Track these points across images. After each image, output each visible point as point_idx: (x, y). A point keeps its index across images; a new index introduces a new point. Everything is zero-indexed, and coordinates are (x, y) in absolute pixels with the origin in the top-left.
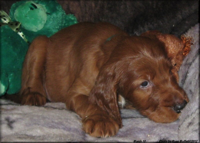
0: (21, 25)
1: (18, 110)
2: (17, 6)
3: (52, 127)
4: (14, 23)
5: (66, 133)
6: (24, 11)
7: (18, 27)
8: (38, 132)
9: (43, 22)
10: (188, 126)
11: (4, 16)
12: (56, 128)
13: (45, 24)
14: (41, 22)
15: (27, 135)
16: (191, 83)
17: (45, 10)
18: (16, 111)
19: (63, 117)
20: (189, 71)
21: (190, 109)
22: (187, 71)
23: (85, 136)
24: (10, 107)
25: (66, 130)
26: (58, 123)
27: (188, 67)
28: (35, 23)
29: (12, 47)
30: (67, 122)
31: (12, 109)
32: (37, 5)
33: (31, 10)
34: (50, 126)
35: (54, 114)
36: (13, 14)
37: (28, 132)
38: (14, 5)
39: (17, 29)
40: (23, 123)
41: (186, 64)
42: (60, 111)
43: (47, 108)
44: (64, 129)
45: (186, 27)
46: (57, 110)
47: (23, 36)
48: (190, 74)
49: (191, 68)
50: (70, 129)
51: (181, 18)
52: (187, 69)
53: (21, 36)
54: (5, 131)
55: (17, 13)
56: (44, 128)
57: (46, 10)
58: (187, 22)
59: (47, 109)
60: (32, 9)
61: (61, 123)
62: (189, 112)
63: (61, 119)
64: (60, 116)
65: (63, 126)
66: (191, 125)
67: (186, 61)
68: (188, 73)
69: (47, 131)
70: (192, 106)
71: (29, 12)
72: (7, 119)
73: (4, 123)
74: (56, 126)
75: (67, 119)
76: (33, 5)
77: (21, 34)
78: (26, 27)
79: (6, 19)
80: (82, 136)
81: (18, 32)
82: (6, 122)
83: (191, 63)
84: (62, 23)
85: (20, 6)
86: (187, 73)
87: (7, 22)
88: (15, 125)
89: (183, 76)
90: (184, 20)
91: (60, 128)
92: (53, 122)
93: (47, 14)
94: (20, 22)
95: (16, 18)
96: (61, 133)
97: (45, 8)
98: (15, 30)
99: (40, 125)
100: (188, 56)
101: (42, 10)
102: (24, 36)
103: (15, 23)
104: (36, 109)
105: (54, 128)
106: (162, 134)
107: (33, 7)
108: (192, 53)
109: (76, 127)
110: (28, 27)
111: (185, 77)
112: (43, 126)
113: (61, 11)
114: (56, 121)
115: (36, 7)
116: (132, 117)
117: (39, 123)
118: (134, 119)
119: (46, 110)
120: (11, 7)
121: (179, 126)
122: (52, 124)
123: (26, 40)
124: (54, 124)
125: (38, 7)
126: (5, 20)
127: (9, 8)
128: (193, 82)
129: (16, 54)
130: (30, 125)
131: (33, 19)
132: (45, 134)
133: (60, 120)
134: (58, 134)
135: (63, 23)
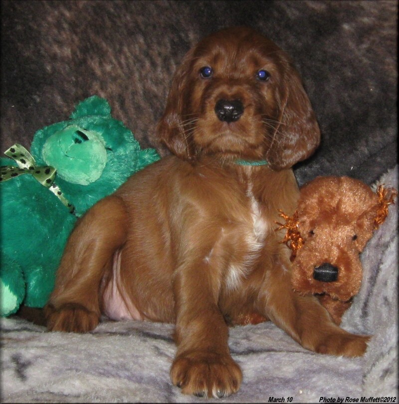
0: (56, 173)
1: (40, 340)
2: (46, 136)
3: (106, 374)
4: (42, 169)
5: (133, 386)
6: (63, 146)
7: (50, 177)
8: (76, 384)
9: (100, 167)
10: (382, 377)
11: (22, 155)
12: (113, 376)
13: (105, 171)
14: (96, 167)
15: (52, 393)
16: (385, 284)
17: (103, 143)
18: (36, 343)
19: (128, 354)
20: (383, 260)
21: (385, 339)
22: (381, 260)
23: (171, 393)
24: (24, 335)
25: (133, 381)
26: (117, 367)
27: (382, 252)
28: (84, 168)
29: (38, 217)
30: (137, 363)
31: (29, 339)
32: (86, 133)
33: (77, 144)
34: (102, 371)
35: (110, 346)
36: (40, 150)
37: (55, 385)
38: (39, 133)
39: (48, 181)
40: (46, 368)
41: (377, 246)
42: (124, 338)
43: (97, 335)
44: (129, 378)
45: (377, 169)
46: (117, 337)
47: (59, 193)
48: (386, 266)
49: (387, 252)
50: (142, 378)
51: (366, 152)
52: (380, 256)
53: (56, 194)
54: (11, 384)
55: (47, 149)
56: (88, 376)
57: (105, 143)
58: (379, 160)
59: (98, 337)
60: (77, 141)
61: (124, 367)
62: (383, 346)
63: (124, 357)
64: (122, 350)
65: (127, 373)
66: (388, 376)
67: (379, 239)
68: (382, 263)
69: (95, 382)
70: (389, 333)
71: (72, 147)
72: (16, 359)
73: (8, 367)
74: (113, 373)
75: (137, 357)
76: (79, 133)
77: (55, 190)
78: (66, 176)
79: (26, 160)
80: (166, 394)
81: (50, 187)
82: (13, 365)
83: (389, 242)
84: (135, 166)
85: (53, 137)
86: (380, 262)
87: (27, 166)
88: (30, 372)
89: (372, 269)
90: (372, 155)
91: (120, 377)
92: (107, 364)
93: (108, 149)
94: (54, 167)
95: (46, 159)
96: (123, 386)
97: (102, 138)
98: (44, 183)
99: (80, 370)
100: (382, 230)
101: (97, 143)
102: (62, 194)
103: (44, 170)
104: (76, 337)
105: (108, 377)
106: (329, 390)
107: (80, 138)
108: (389, 224)
109: (153, 374)
110: (70, 176)
111: (377, 270)
112: (86, 372)
113: (133, 142)
114: (115, 362)
115: (86, 138)
116: (269, 350)
117: (79, 368)
118: (272, 353)
119: (95, 338)
120: (35, 138)
121: (365, 376)
122: (106, 368)
123: (66, 202)
124: (110, 368)
125: (89, 138)
126: (23, 162)
127: (31, 138)
128: (389, 282)
129: (46, 230)
130: (61, 371)
131: (81, 161)
132: (90, 390)
133: (122, 360)
134: (116, 388)
135: (138, 165)
